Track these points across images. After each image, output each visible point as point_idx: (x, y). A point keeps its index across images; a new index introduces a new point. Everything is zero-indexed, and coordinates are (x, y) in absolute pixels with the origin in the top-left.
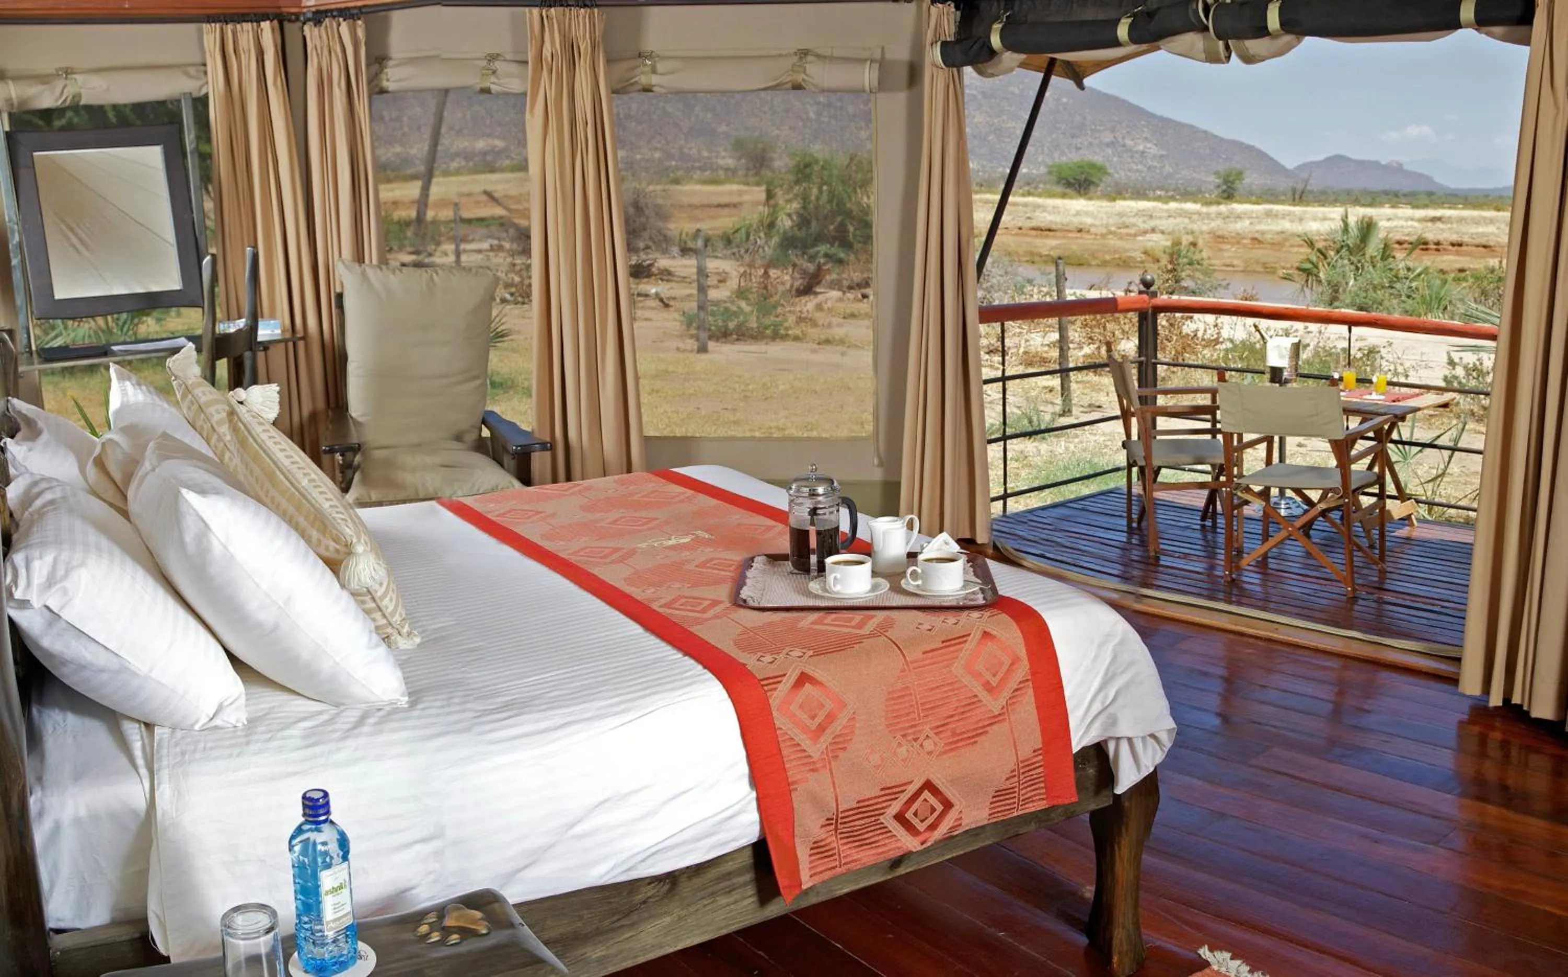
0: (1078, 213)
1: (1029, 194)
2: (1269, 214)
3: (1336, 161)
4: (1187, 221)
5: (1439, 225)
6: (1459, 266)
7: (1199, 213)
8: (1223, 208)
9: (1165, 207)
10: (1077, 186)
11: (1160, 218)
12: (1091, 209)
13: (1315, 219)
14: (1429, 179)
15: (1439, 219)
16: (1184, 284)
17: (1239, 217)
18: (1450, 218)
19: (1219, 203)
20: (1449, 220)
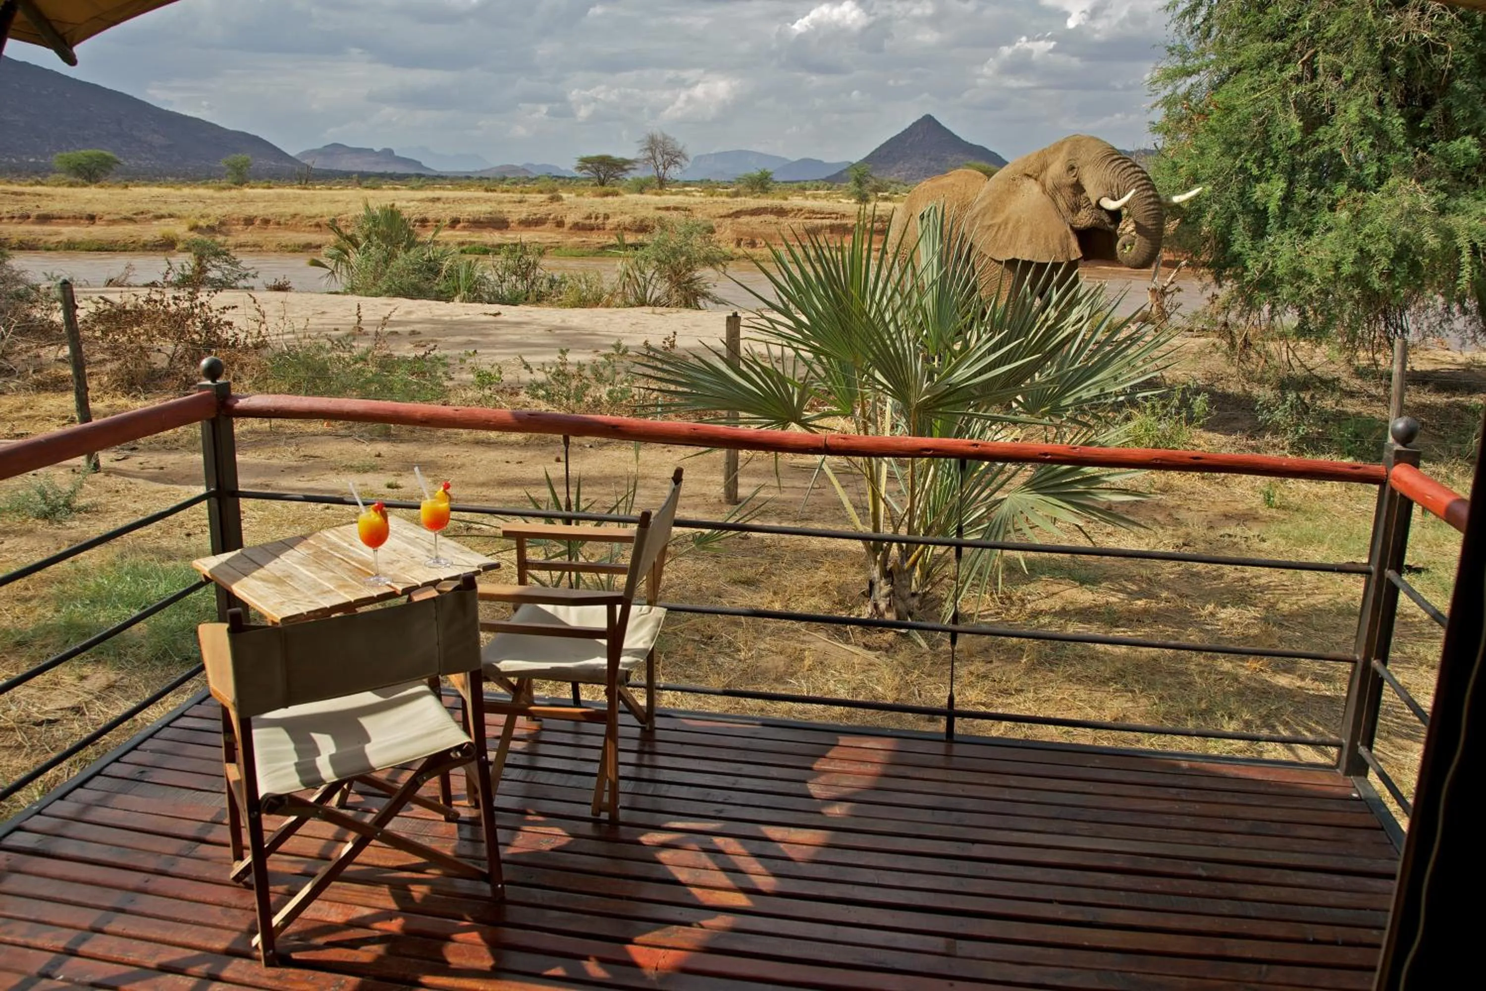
0: (89, 201)
1: (38, 183)
2: (280, 197)
3: (335, 149)
4: (200, 205)
5: (440, 205)
6: (460, 239)
7: (212, 198)
8: (234, 193)
9: (178, 193)
10: (87, 174)
11: (175, 203)
12: (102, 196)
13: (324, 201)
14: (418, 164)
15: (439, 199)
16: (211, 275)
17: (252, 201)
18: (447, 199)
19: (230, 188)
20: (447, 201)
